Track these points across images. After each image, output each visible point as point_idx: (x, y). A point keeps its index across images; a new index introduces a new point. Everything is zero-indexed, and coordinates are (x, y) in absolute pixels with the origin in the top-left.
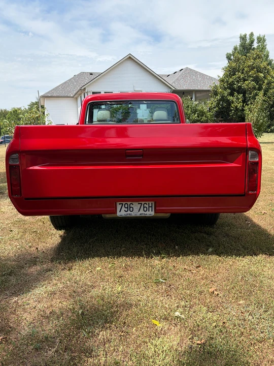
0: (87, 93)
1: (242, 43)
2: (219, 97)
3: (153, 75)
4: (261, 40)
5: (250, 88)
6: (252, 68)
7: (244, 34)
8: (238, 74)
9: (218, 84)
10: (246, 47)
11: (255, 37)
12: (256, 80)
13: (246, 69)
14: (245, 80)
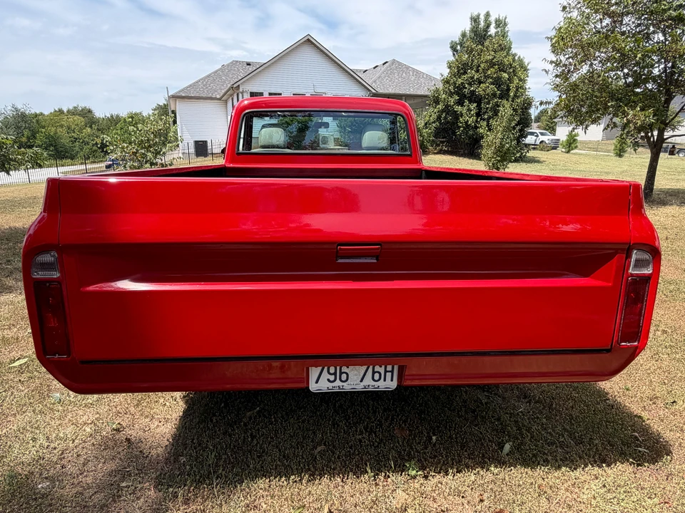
0: (242, 93)
1: (474, 27)
2: (440, 106)
3: (344, 69)
4: (500, 23)
5: (488, 95)
6: (492, 64)
7: (476, 13)
8: (471, 73)
9: (440, 86)
10: (479, 34)
11: (492, 19)
12: (497, 82)
13: (482, 65)
14: (480, 82)
